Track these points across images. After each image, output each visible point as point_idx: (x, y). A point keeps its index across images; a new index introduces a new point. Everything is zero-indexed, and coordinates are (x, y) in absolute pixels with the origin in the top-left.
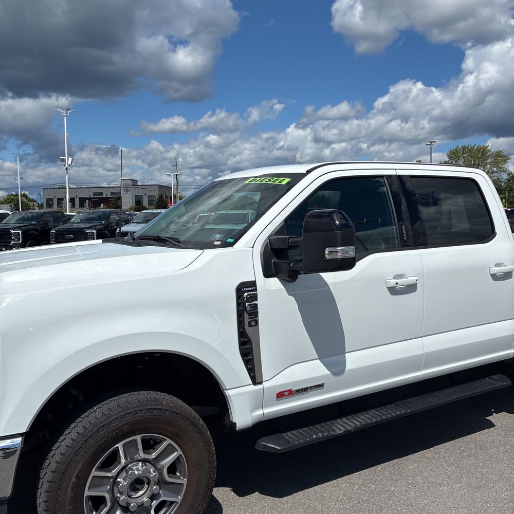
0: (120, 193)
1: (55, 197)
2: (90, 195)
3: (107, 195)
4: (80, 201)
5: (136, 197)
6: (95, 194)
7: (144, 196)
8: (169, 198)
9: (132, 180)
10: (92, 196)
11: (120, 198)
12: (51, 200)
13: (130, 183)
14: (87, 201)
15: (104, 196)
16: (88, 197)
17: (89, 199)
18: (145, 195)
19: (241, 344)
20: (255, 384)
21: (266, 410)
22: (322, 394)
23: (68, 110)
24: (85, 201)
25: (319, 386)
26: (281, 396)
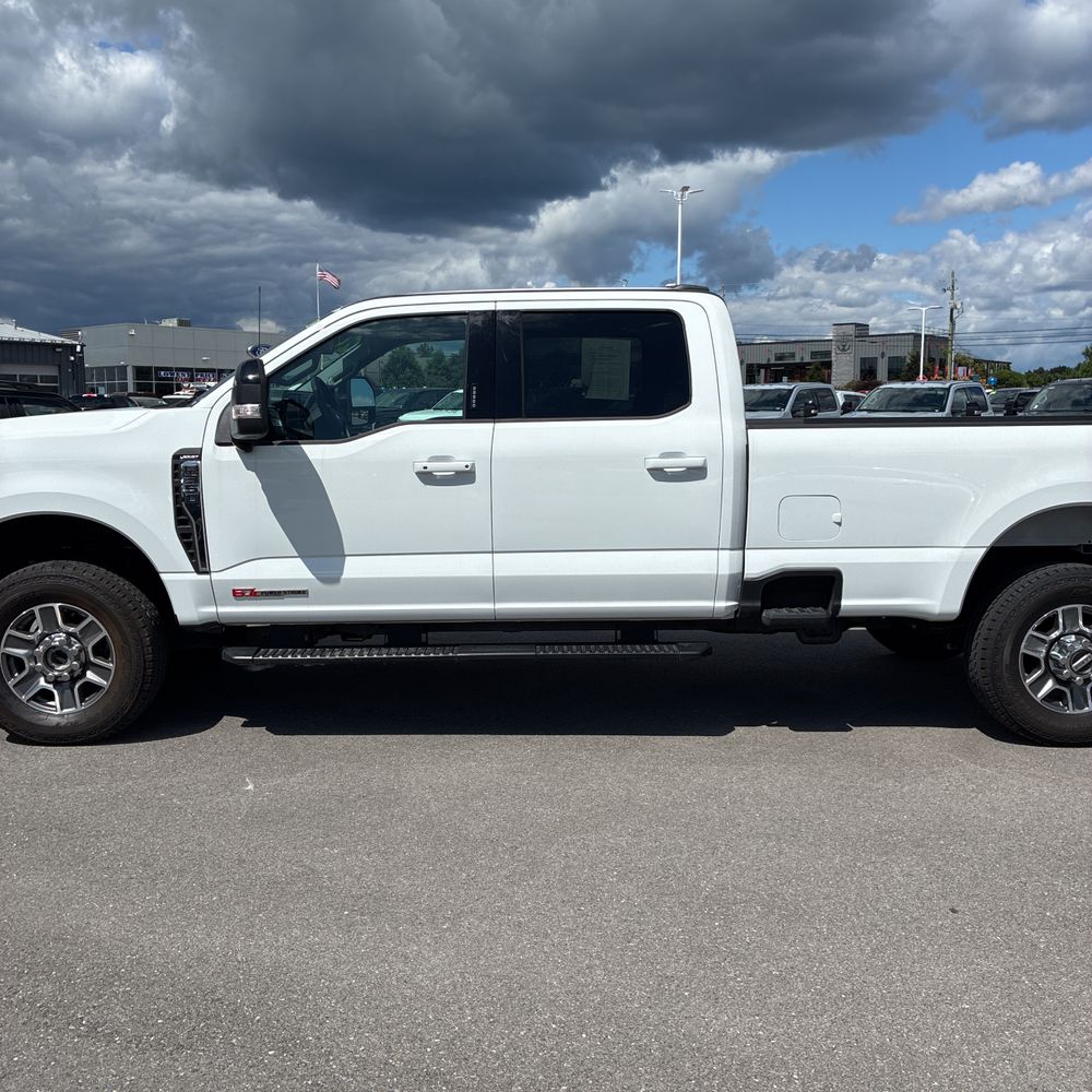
0: (830, 353)
2: (769, 360)
3: (802, 358)
4: (747, 371)
5: (863, 360)
6: (778, 357)
7: (880, 359)
8: (938, 361)
9: (857, 325)
10: (773, 361)
11: (828, 365)
13: (851, 330)
14: (763, 371)
15: (798, 360)
16: (764, 362)
17: (767, 367)
18: (883, 357)
19: (179, 522)
20: (198, 572)
21: (222, 610)
22: (308, 604)
23: (685, 189)
24: (759, 372)
25: (299, 592)
26: (239, 595)
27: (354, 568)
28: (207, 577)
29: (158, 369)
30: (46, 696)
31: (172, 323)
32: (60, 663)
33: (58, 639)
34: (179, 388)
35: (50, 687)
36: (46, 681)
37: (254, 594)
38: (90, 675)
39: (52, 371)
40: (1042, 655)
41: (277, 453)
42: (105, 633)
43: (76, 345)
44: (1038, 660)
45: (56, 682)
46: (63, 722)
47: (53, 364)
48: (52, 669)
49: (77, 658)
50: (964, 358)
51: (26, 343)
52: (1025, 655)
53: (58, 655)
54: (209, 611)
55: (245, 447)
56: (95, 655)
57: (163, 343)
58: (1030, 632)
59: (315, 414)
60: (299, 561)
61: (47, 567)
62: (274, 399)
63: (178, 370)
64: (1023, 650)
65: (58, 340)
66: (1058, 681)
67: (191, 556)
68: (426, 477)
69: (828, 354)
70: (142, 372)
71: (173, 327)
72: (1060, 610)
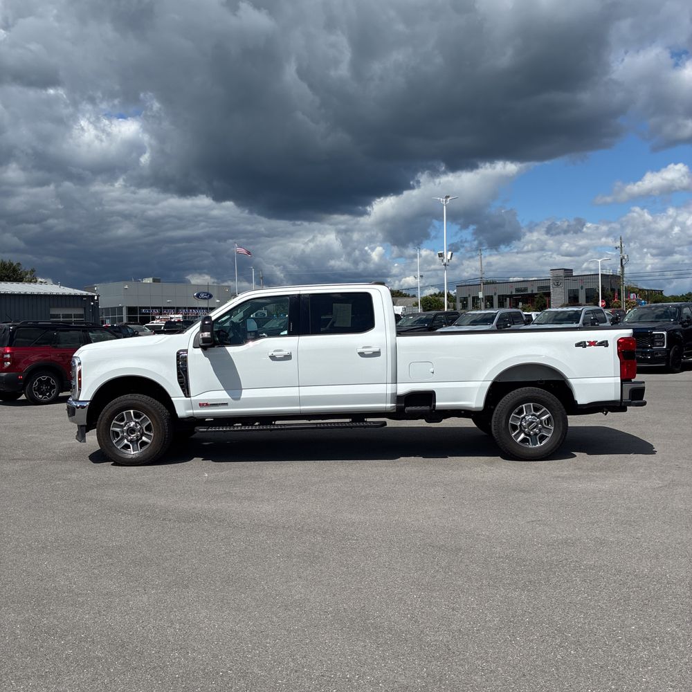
0: (549, 287)
1: (469, 296)
2: (512, 292)
3: (532, 291)
4: (499, 300)
5: (570, 291)
6: (517, 290)
7: (580, 290)
8: (617, 290)
9: (565, 270)
10: (514, 293)
11: (548, 295)
12: (465, 299)
13: (561, 273)
14: (508, 299)
15: (529, 292)
16: (509, 294)
17: (510, 296)
18: (582, 289)
19: (179, 378)
20: (186, 397)
21: (195, 411)
22: (228, 408)
23: (447, 197)
24: (506, 299)
25: (225, 404)
26: (202, 405)
27: (246, 394)
28: (189, 399)
29: (141, 308)
30: (127, 447)
31: (149, 280)
32: (132, 434)
33: (132, 424)
34: (154, 319)
35: (129, 443)
36: (128, 441)
37: (207, 405)
38: (144, 438)
39: (81, 312)
40: (519, 424)
41: (216, 350)
42: (150, 421)
43: (94, 296)
44: (517, 426)
45: (131, 441)
46: (134, 457)
47: (81, 307)
48: (130, 436)
49: (139, 431)
50: (633, 288)
51: (66, 296)
52: (512, 424)
53: (132, 431)
54: (190, 412)
55: (204, 348)
56: (146, 430)
57: (144, 292)
58: (513, 414)
59: (231, 335)
60: (225, 391)
61: (129, 396)
62: (215, 330)
63: (153, 308)
64: (510, 422)
65: (84, 293)
66: (526, 434)
67: (183, 391)
68: (273, 358)
69: (548, 287)
70: (131, 310)
71: (150, 283)
72: (524, 406)
